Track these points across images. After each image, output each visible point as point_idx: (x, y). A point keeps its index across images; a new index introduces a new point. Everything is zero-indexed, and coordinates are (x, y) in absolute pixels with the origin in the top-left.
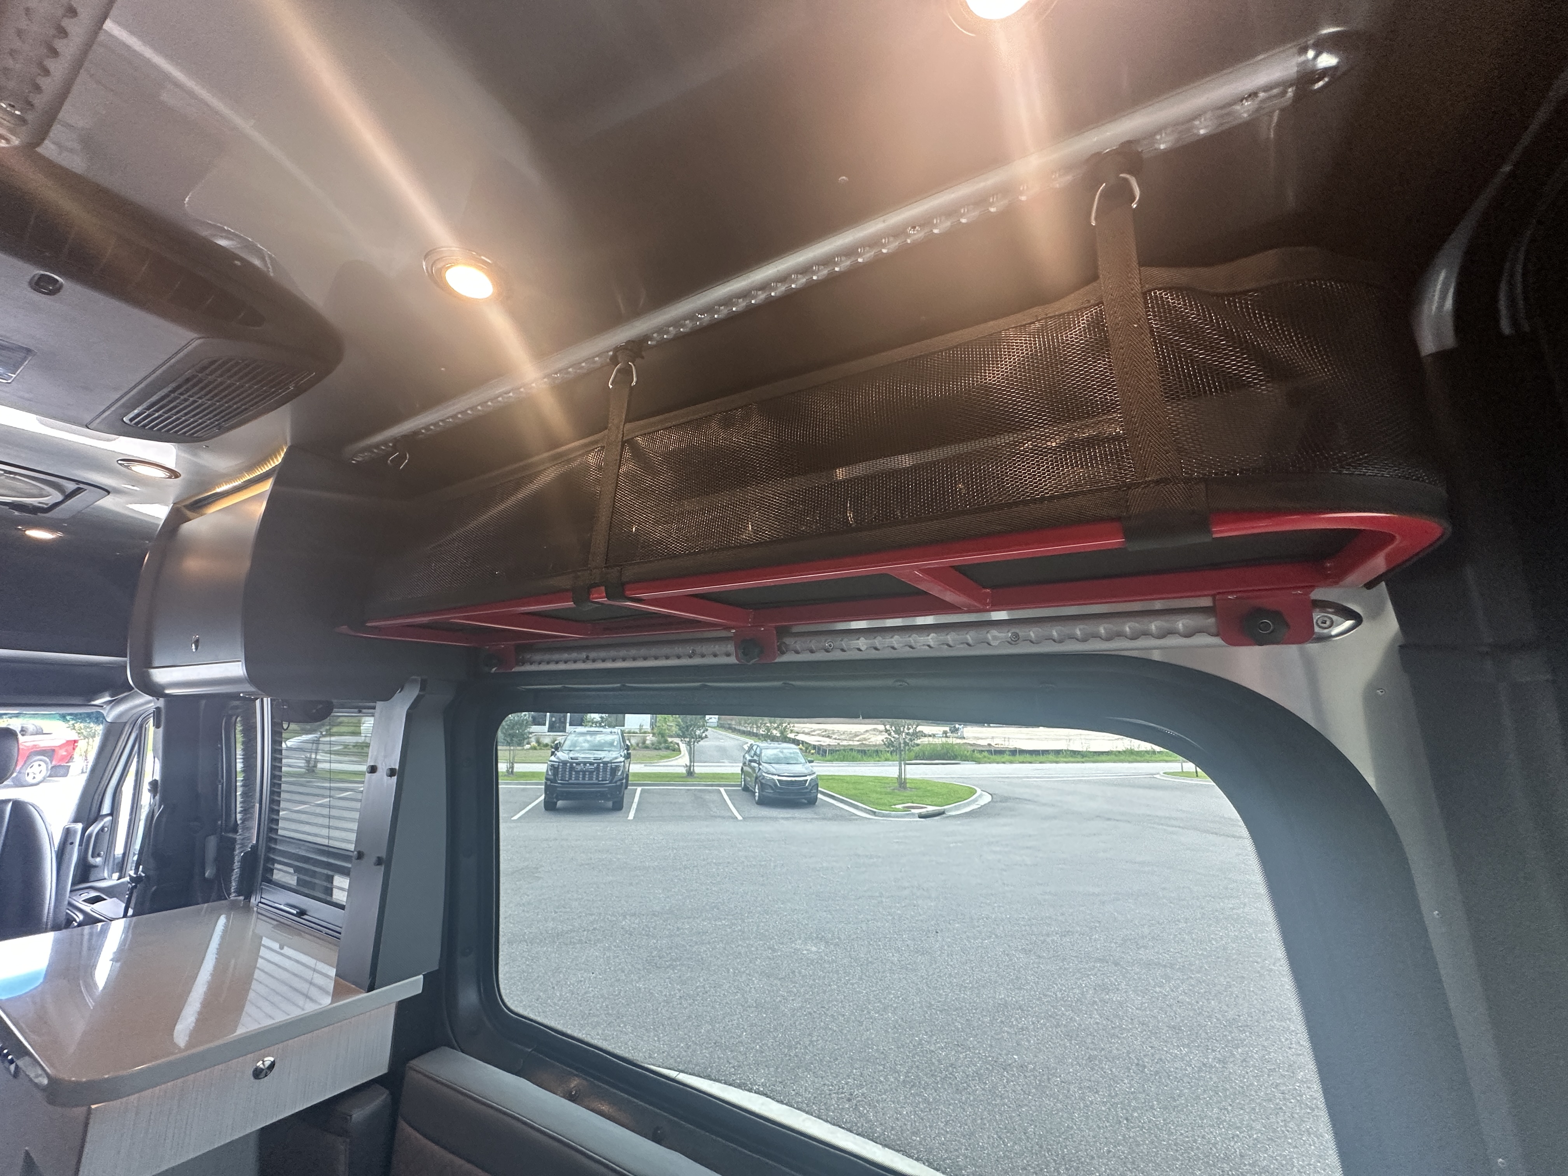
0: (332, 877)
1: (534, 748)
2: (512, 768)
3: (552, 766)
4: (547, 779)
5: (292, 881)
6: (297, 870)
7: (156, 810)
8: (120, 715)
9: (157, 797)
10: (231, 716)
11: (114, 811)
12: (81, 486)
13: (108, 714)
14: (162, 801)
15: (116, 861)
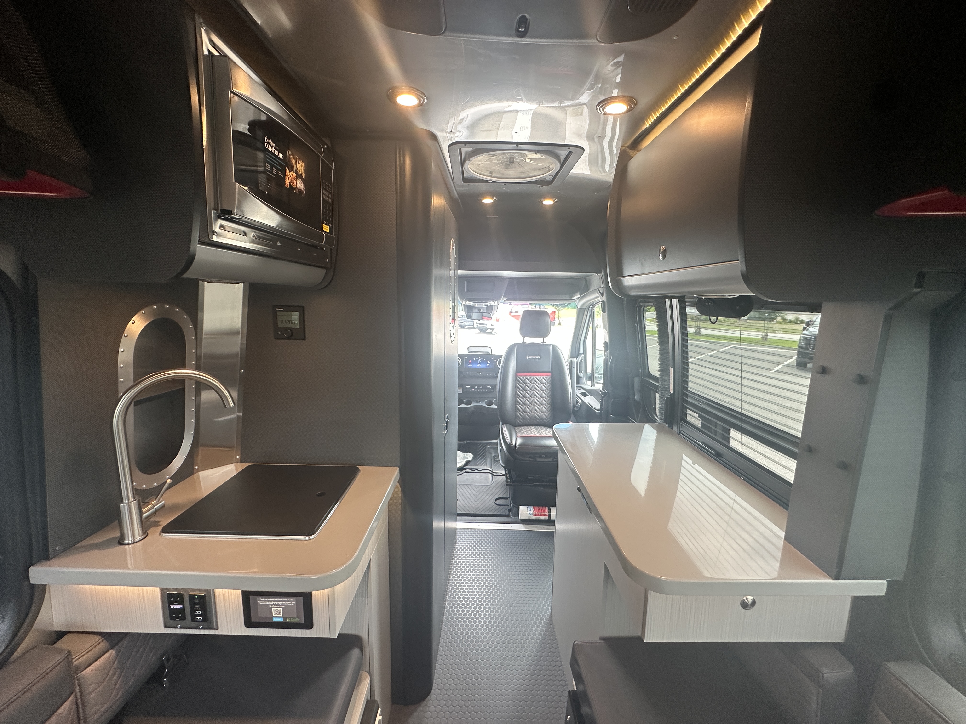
0: (729, 430)
1: (780, 323)
2: (766, 335)
3: (805, 338)
4: (800, 347)
5: (698, 423)
6: (700, 416)
7: (609, 359)
8: (583, 304)
9: (608, 352)
10: (641, 306)
11: (585, 352)
12: (572, 149)
13: (578, 304)
14: (611, 354)
15: (588, 376)
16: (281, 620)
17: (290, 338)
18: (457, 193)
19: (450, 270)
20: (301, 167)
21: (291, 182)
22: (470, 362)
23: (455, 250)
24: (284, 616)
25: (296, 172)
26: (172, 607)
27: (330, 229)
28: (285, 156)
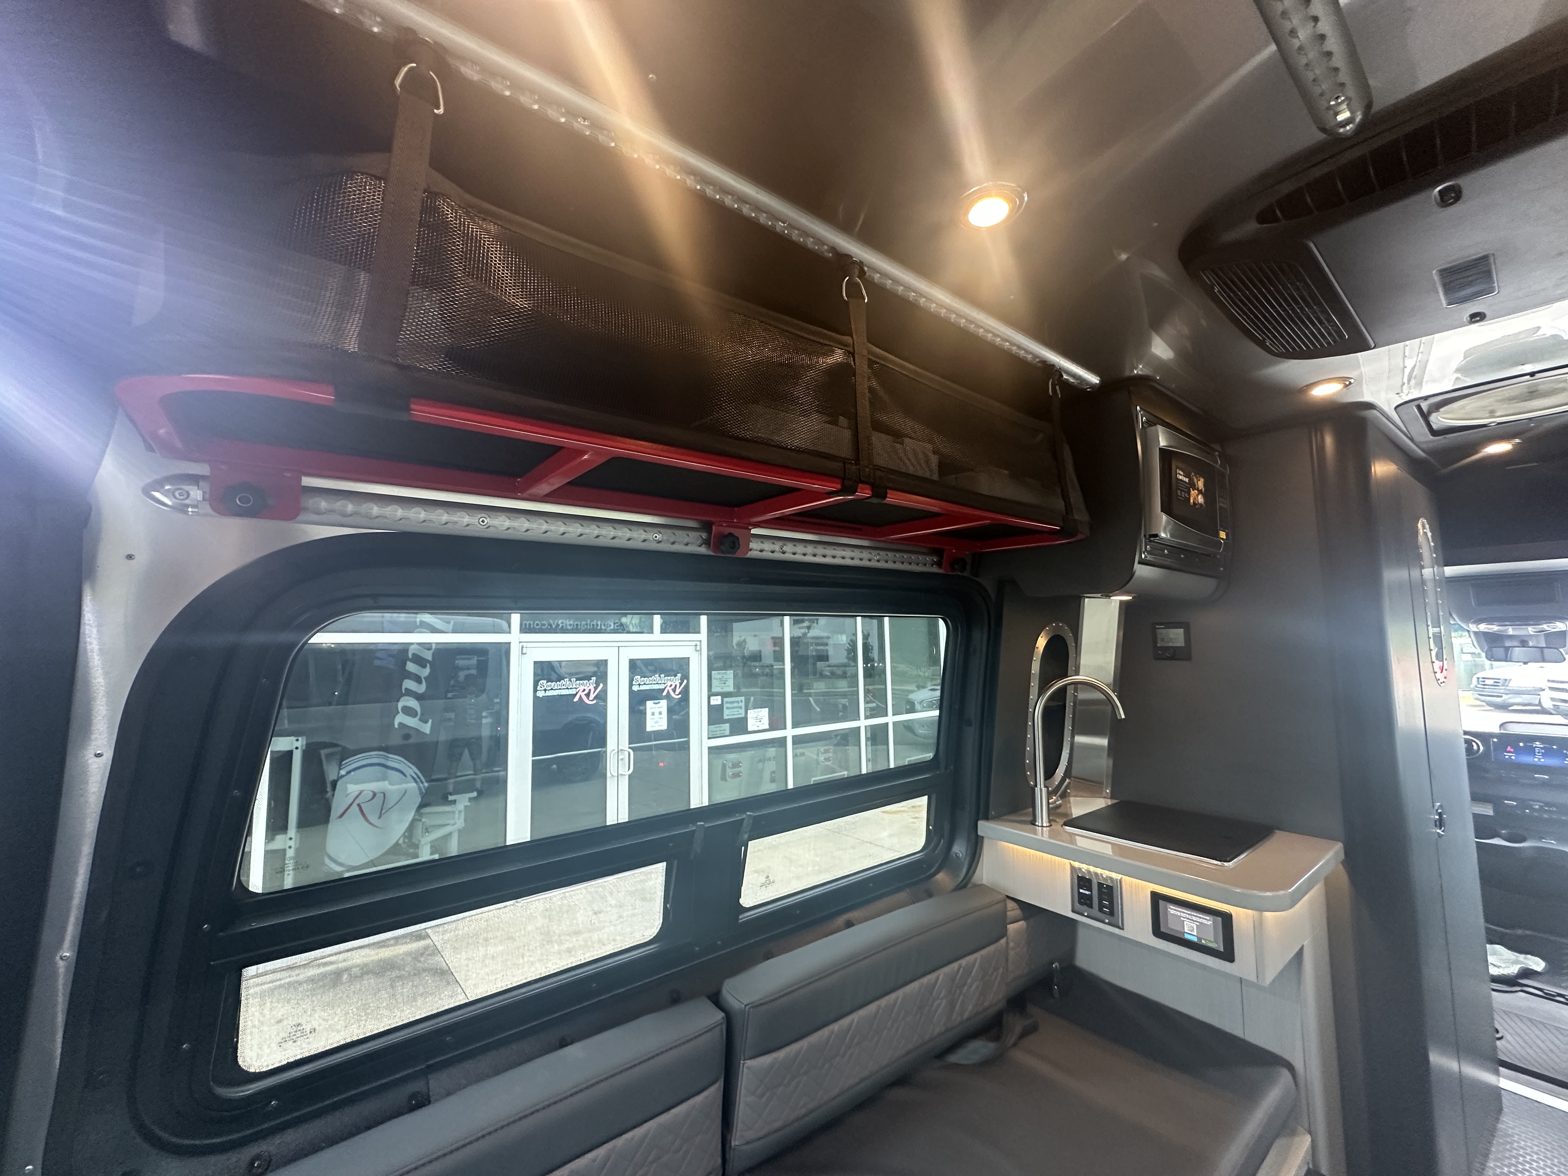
16: (1195, 939)
17: (1173, 658)
18: (1423, 450)
19: (1422, 567)
20: (1200, 484)
21: (1195, 499)
22: (1509, 748)
23: (1429, 534)
24: (1199, 936)
25: (1198, 490)
26: (1081, 891)
27: (1227, 535)
28: (1191, 480)
